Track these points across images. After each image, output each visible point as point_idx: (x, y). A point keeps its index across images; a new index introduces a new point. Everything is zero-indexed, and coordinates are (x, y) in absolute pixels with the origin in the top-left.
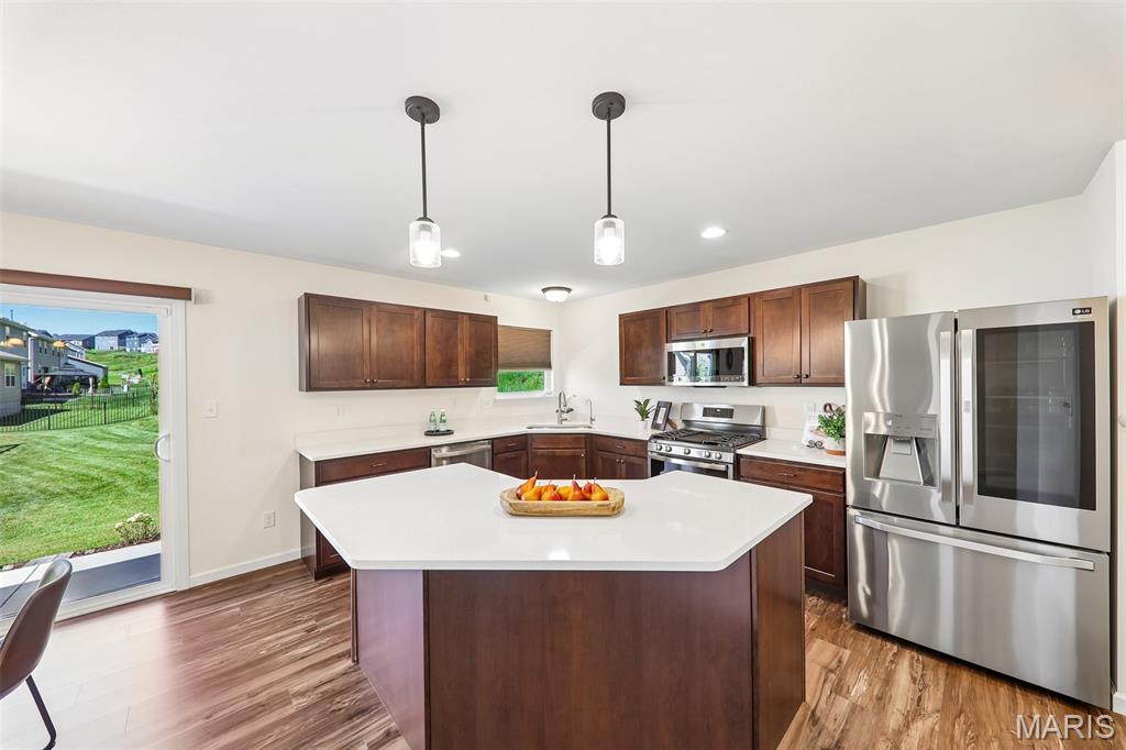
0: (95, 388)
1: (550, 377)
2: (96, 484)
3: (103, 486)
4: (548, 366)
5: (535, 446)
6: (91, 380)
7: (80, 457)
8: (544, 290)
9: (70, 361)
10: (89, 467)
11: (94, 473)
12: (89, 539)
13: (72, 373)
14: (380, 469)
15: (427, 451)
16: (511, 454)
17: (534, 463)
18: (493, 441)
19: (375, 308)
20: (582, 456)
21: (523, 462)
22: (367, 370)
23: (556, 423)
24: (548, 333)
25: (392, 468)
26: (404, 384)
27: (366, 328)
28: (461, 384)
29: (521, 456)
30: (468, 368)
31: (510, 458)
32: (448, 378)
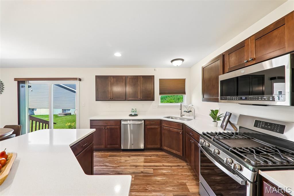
1: (185, 97)
5: (163, 125)
8: (172, 61)
14: (106, 125)
15: (120, 121)
16: (153, 127)
17: (163, 131)
18: (145, 120)
19: (112, 77)
20: (181, 133)
21: (159, 130)
22: (110, 95)
23: (179, 116)
24: (184, 80)
25: (109, 125)
26: (120, 99)
27: (110, 83)
28: (139, 100)
29: (158, 128)
30: (142, 94)
31: (152, 128)
32: (135, 98)
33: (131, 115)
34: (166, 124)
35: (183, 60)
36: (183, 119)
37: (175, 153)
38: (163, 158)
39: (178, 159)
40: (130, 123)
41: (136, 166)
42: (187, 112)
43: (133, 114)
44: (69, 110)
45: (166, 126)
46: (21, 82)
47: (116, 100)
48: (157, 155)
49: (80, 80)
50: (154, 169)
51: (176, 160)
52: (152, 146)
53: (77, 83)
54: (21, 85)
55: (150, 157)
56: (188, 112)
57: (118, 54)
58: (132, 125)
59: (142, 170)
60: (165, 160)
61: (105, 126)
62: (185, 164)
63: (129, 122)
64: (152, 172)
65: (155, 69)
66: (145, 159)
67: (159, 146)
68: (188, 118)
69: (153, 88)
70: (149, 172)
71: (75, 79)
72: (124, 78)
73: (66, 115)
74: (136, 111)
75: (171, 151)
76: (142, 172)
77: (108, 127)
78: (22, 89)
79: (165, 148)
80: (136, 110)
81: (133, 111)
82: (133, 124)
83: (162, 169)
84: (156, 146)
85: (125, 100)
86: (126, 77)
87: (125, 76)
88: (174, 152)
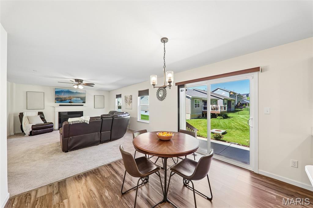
0: (248, 106)
2: (246, 129)
3: (247, 129)
6: (247, 104)
7: (243, 121)
9: (244, 100)
10: (245, 124)
11: (245, 126)
12: (242, 142)
13: (244, 102)
46: (181, 85)
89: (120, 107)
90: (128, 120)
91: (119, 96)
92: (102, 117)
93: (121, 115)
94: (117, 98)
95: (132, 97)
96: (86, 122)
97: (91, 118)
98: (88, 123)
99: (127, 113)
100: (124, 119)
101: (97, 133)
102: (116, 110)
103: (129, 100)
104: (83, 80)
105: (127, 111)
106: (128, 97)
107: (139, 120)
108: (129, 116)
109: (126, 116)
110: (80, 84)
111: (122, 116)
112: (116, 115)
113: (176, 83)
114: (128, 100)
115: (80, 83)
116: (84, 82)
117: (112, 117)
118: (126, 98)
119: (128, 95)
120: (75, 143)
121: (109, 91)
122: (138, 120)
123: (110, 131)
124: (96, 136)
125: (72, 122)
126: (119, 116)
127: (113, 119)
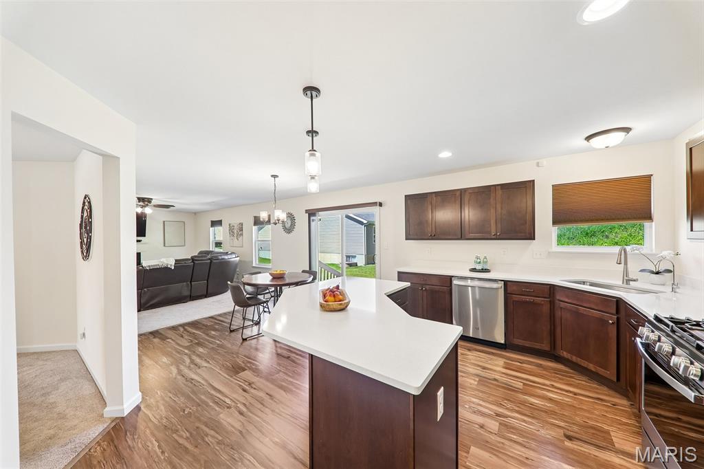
1: (650, 229)
4: (649, 217)
5: (558, 298)
8: (589, 138)
14: (423, 282)
15: (450, 278)
16: (528, 299)
17: (558, 314)
18: (506, 283)
19: (434, 195)
20: (610, 322)
21: (546, 309)
22: (430, 230)
23: (620, 283)
24: (646, 181)
25: (429, 283)
26: (450, 237)
27: (430, 207)
28: (493, 237)
29: (543, 303)
30: (499, 226)
31: (526, 302)
32: (482, 233)
33: (473, 270)
34: (567, 297)
35: (627, 130)
36: (629, 290)
37: (593, 370)
38: (556, 373)
39: (606, 388)
40: (471, 284)
41: (484, 368)
42: (652, 272)
43: (479, 267)
44: (354, 257)
45: (566, 300)
46: (311, 213)
47: (443, 237)
48: (540, 366)
49: (381, 205)
50: (524, 384)
51: (597, 389)
52: (527, 344)
53: (376, 209)
54: (312, 218)
55: (519, 364)
56: (658, 273)
57: (445, 154)
58: (477, 288)
59: (497, 377)
60: (560, 379)
61: (422, 285)
62: (625, 402)
63: (469, 282)
64: (521, 387)
65: (538, 163)
66: (505, 362)
67: (546, 347)
68: (646, 287)
69: (530, 209)
70: (514, 385)
71: (374, 204)
72: (458, 193)
73: (351, 266)
74: (486, 262)
75: (583, 365)
76: (495, 380)
77: (428, 287)
78: (313, 224)
79: (565, 354)
80: (485, 260)
81: (479, 260)
82: (480, 288)
83: (548, 391)
84: (537, 346)
85: (461, 238)
86: (462, 192)
87: (461, 190)
88: (591, 367)
89: (218, 244)
90: (236, 265)
91: (216, 223)
92: (193, 259)
93: (223, 257)
94: (212, 226)
95: (242, 225)
96: (169, 266)
97: (176, 260)
98: (173, 268)
99: (233, 253)
100: (229, 262)
101: (185, 283)
102: (211, 250)
103: (237, 231)
104: (152, 199)
105: (233, 250)
106: (236, 226)
107: (256, 264)
108: (238, 258)
109: (234, 259)
110: (147, 205)
111: (226, 257)
112: (216, 257)
113: (306, 210)
114: (235, 231)
115: (146, 203)
116: (154, 202)
117: (209, 259)
118: (231, 229)
119: (235, 222)
120: (152, 298)
121: (195, 214)
122: (254, 265)
123: (206, 281)
124: (183, 288)
125: (149, 266)
126: (220, 258)
127: (211, 262)
